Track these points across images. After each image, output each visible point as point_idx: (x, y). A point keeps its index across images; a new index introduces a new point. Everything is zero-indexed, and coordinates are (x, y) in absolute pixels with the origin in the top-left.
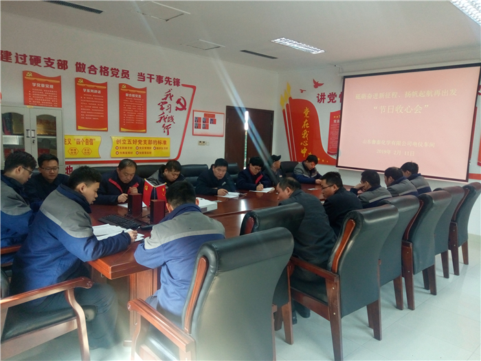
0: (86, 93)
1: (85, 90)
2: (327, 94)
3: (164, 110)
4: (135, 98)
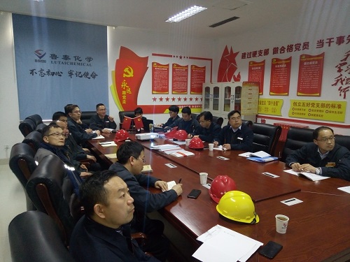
3: (343, 73)
4: (312, 65)
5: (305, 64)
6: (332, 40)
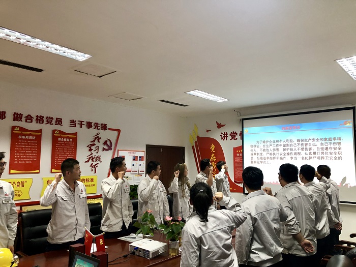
0: (21, 139)
1: (20, 137)
2: (229, 133)
3: (92, 152)
4: (67, 141)
5: (59, 139)
6: (83, 123)
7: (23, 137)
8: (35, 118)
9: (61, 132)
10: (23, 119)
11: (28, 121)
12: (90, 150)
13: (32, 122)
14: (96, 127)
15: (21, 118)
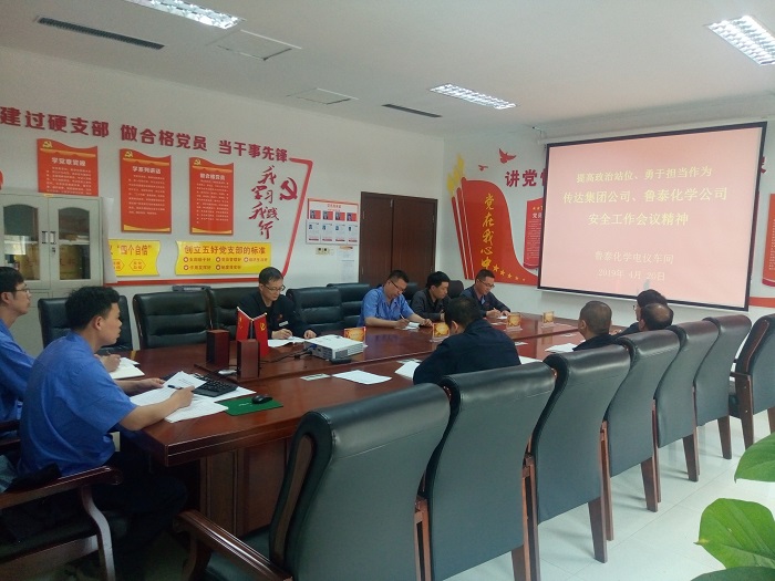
0: (137, 172)
1: (135, 169)
2: (521, 172)
3: (262, 200)
4: (215, 180)
5: (202, 175)
6: (243, 147)
7: (141, 169)
8: (158, 135)
9: (205, 163)
10: (138, 137)
11: (146, 140)
12: (258, 197)
13: (152, 142)
14: (266, 154)
15: (134, 135)
